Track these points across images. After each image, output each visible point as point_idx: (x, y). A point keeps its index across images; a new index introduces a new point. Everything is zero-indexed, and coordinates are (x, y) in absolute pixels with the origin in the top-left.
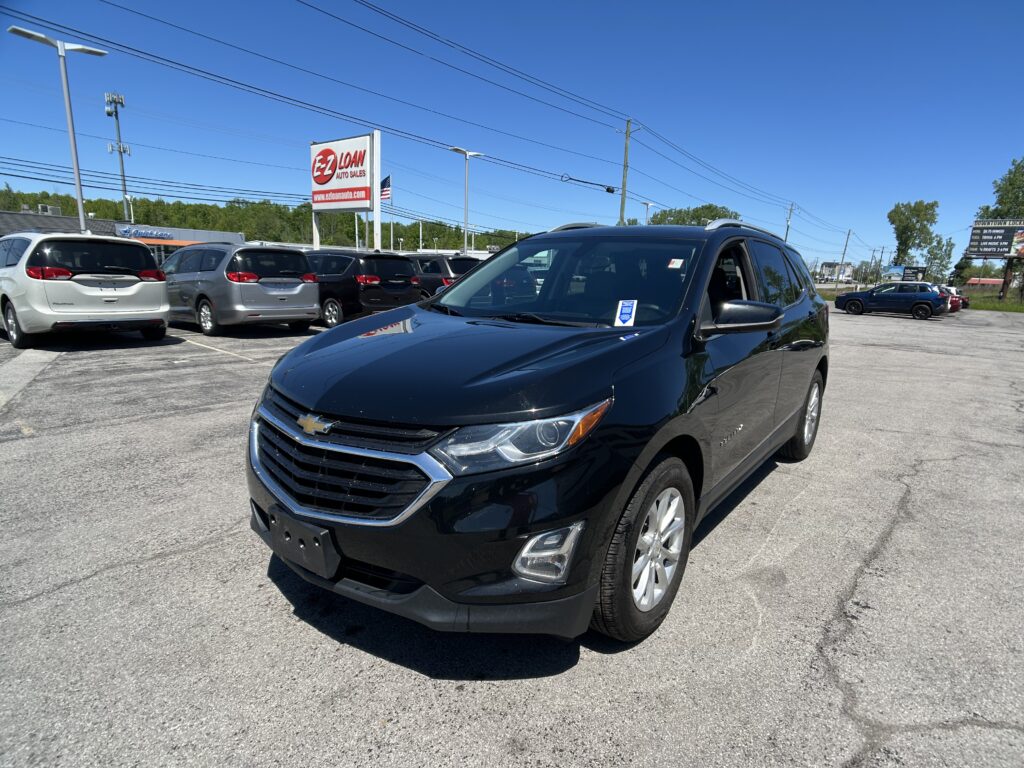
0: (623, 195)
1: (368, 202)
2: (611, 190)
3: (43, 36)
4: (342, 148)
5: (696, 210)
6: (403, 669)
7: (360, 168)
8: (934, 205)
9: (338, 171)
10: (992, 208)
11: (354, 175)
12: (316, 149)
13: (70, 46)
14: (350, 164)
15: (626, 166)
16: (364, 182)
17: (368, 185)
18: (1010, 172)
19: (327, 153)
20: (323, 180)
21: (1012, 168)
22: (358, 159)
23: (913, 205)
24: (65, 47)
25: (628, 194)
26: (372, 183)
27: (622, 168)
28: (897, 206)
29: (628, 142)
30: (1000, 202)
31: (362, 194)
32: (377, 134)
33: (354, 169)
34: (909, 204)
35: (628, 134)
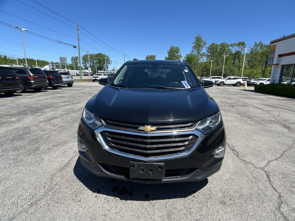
0: (79, 49)
2: (75, 47)
5: (96, 55)
6: (175, 199)
8: (155, 56)
10: (168, 57)
15: (79, 40)
18: (170, 49)
21: (170, 48)
23: (151, 56)
25: (80, 49)
27: (78, 40)
28: (147, 56)
29: (79, 32)
30: (169, 56)
34: (150, 55)
35: (78, 29)
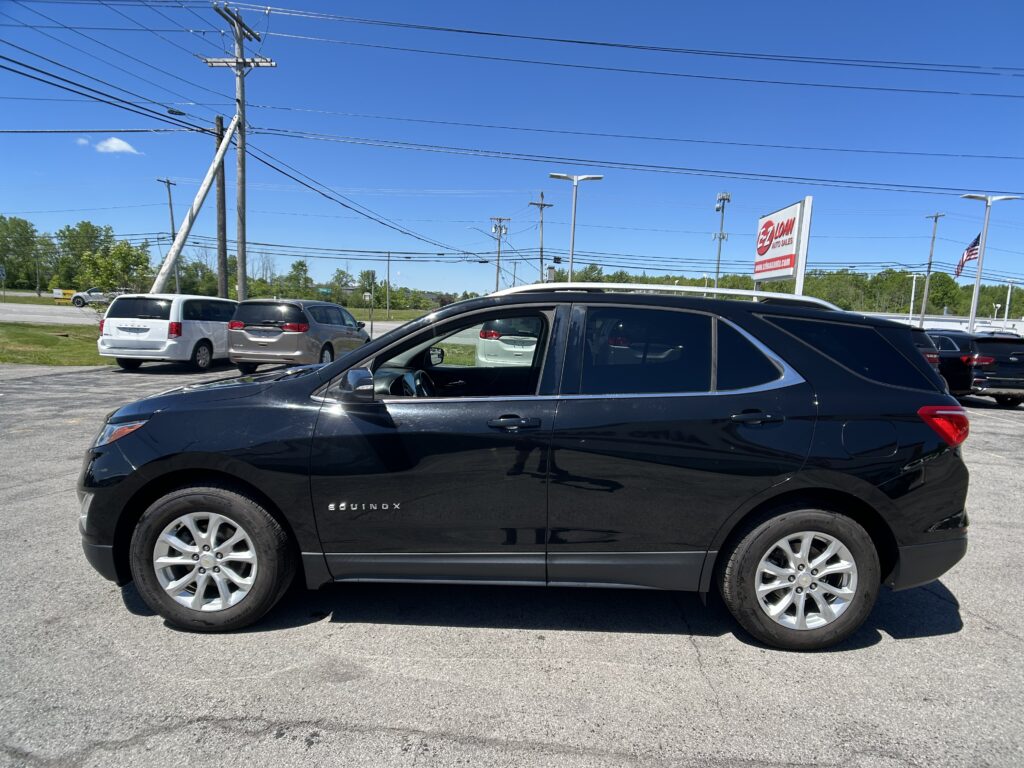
1: (792, 269)
3: (565, 175)
4: (779, 218)
7: (789, 236)
9: (774, 241)
11: (785, 243)
12: (763, 222)
13: (581, 178)
14: (782, 234)
16: (790, 250)
17: (794, 253)
19: (769, 224)
20: (762, 251)
22: (787, 228)
24: (577, 179)
26: (798, 249)
31: (787, 262)
32: (809, 200)
33: (785, 238)
